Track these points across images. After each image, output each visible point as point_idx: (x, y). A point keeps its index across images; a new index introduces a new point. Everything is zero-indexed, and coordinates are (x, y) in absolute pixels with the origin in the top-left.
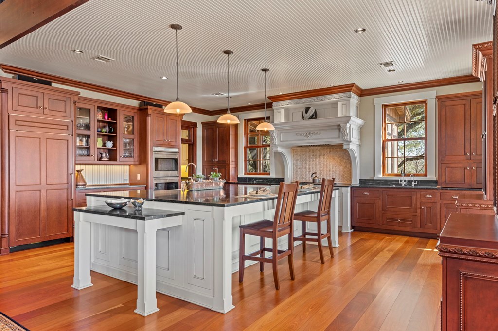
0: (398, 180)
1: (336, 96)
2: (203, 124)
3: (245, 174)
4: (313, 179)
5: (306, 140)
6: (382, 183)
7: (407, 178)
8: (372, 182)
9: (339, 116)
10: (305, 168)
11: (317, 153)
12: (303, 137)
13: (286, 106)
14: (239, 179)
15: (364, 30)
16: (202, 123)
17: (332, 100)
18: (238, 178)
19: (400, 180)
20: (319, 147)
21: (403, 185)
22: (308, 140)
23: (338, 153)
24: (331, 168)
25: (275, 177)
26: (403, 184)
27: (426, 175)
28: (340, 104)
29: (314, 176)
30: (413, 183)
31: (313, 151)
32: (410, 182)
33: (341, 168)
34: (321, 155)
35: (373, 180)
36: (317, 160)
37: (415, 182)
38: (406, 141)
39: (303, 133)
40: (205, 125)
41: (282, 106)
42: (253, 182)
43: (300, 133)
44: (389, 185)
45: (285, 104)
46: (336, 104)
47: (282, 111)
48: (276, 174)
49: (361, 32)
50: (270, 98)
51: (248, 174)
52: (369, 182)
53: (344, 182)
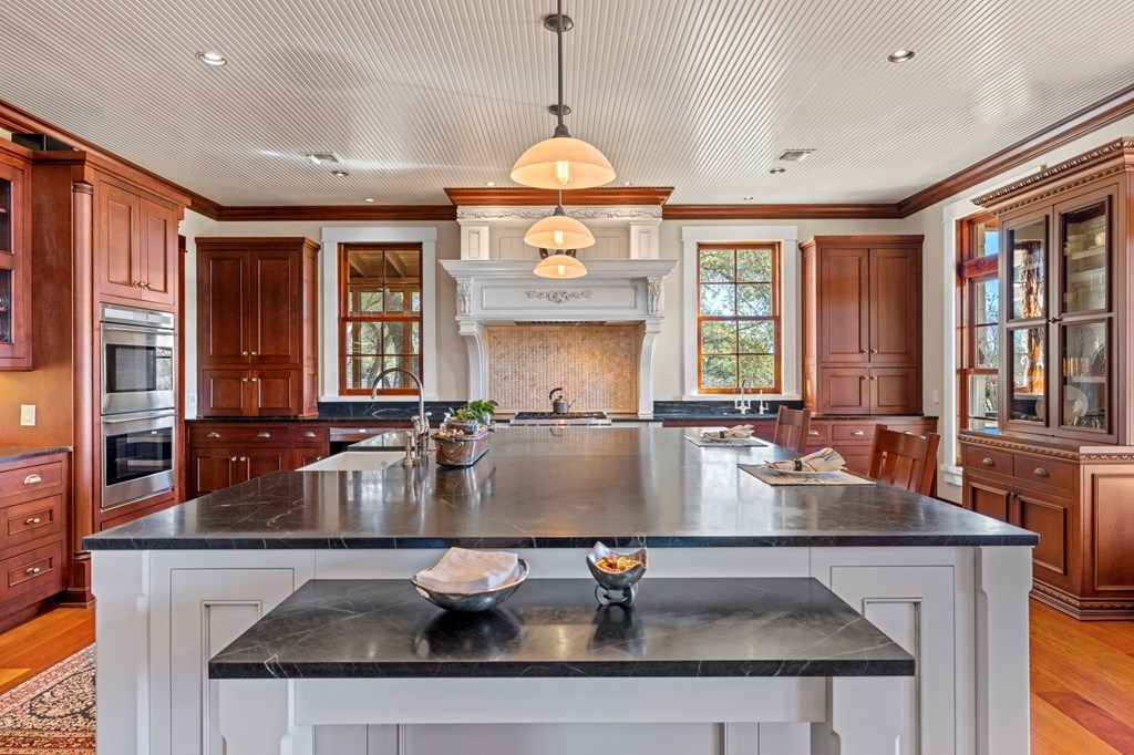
0: (732, 403)
1: (626, 209)
2: (200, 242)
3: (341, 393)
4: (556, 405)
5: (552, 308)
6: (699, 408)
7: (750, 398)
8: (678, 408)
9: (633, 257)
10: (521, 377)
11: (553, 341)
12: (545, 302)
13: (497, 219)
14: (322, 406)
15: (910, 55)
16: (196, 239)
17: (615, 218)
18: (318, 403)
19: (736, 401)
20: (558, 328)
21: (743, 412)
22: (560, 308)
23: (602, 341)
24: (586, 377)
25: (437, 400)
26: (743, 409)
27: (777, 390)
28: (634, 230)
29: (556, 396)
30: (761, 408)
31: (542, 336)
32: (755, 405)
33: (610, 377)
34: (563, 345)
35: (681, 402)
36: (551, 358)
37: (764, 406)
38: (740, 322)
39: (547, 290)
40: (203, 244)
41: (483, 219)
42: (369, 414)
43: (538, 291)
44: (713, 413)
45: (495, 213)
46: (626, 229)
47: (485, 231)
48: (439, 390)
49: (903, 60)
50: (450, 192)
51: (350, 393)
52: (672, 408)
53: (616, 407)
